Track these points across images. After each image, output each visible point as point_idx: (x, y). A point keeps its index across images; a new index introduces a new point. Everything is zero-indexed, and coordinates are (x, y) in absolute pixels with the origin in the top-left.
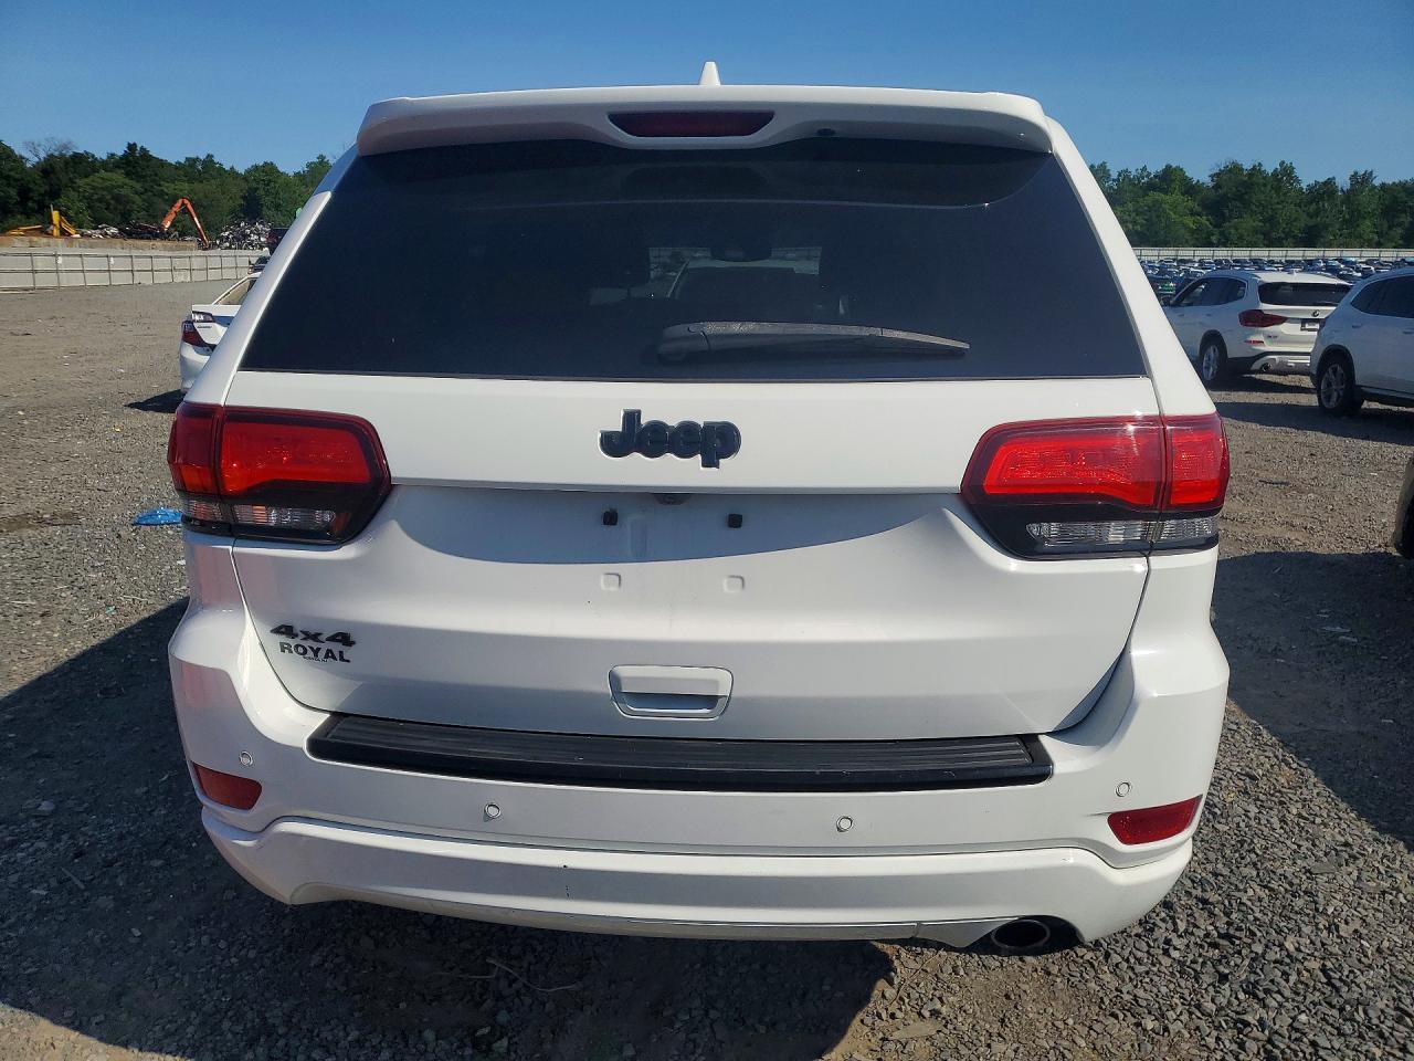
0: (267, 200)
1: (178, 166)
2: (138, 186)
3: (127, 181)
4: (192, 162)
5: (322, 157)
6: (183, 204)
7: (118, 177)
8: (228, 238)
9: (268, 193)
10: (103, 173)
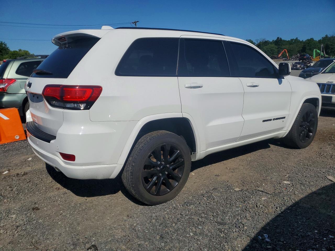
0: (308, 48)
1: (288, 41)
2: (277, 47)
3: (275, 46)
4: (292, 40)
5: (327, 35)
6: (285, 50)
7: (273, 45)
8: (293, 58)
9: (308, 46)
10: (270, 45)
